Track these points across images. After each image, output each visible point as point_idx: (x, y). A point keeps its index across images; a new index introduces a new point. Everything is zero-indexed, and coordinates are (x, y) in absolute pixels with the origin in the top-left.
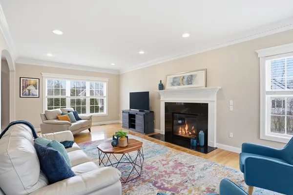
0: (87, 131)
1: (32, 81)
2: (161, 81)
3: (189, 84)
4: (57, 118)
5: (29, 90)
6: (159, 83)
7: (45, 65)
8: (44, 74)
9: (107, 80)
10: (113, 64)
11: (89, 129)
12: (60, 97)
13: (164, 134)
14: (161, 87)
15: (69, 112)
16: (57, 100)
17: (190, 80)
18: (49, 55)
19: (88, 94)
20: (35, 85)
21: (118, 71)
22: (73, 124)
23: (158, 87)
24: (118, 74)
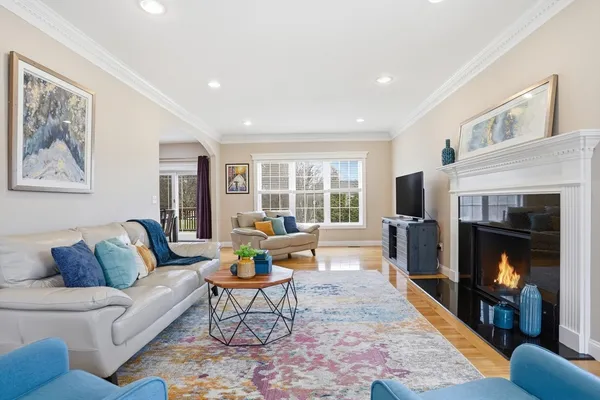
0: (308, 253)
1: (240, 169)
2: (448, 142)
3: (506, 137)
4: (253, 226)
5: (237, 183)
6: (444, 146)
7: (263, 141)
8: (255, 156)
9: (364, 154)
10: (360, 120)
11: (313, 251)
12: (279, 191)
13: (456, 280)
14: (450, 156)
15: (278, 216)
16: (275, 197)
17: (509, 126)
18: (248, 123)
19: (327, 186)
20: (243, 175)
21: (387, 133)
22: (269, 238)
23: (440, 158)
24: (389, 140)
